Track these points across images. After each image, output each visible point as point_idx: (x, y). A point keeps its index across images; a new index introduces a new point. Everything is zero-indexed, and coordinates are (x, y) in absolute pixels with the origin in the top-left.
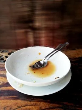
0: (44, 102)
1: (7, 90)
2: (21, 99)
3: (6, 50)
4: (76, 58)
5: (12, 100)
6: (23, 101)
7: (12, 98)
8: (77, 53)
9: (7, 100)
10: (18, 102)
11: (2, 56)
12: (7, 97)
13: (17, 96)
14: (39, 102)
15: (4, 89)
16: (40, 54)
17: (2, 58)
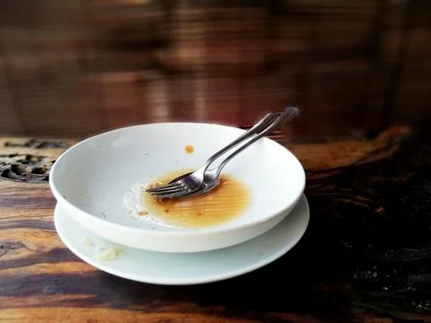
0: (201, 313)
1: (52, 274)
2: (108, 304)
3: (58, 141)
4: (331, 170)
5: (71, 309)
6: (117, 313)
7: (71, 301)
8: (332, 153)
9: (52, 309)
10: (95, 316)
11: (40, 158)
12: (54, 298)
13: (93, 293)
14: (183, 315)
15: (43, 271)
16: (189, 150)
17: (37, 166)
